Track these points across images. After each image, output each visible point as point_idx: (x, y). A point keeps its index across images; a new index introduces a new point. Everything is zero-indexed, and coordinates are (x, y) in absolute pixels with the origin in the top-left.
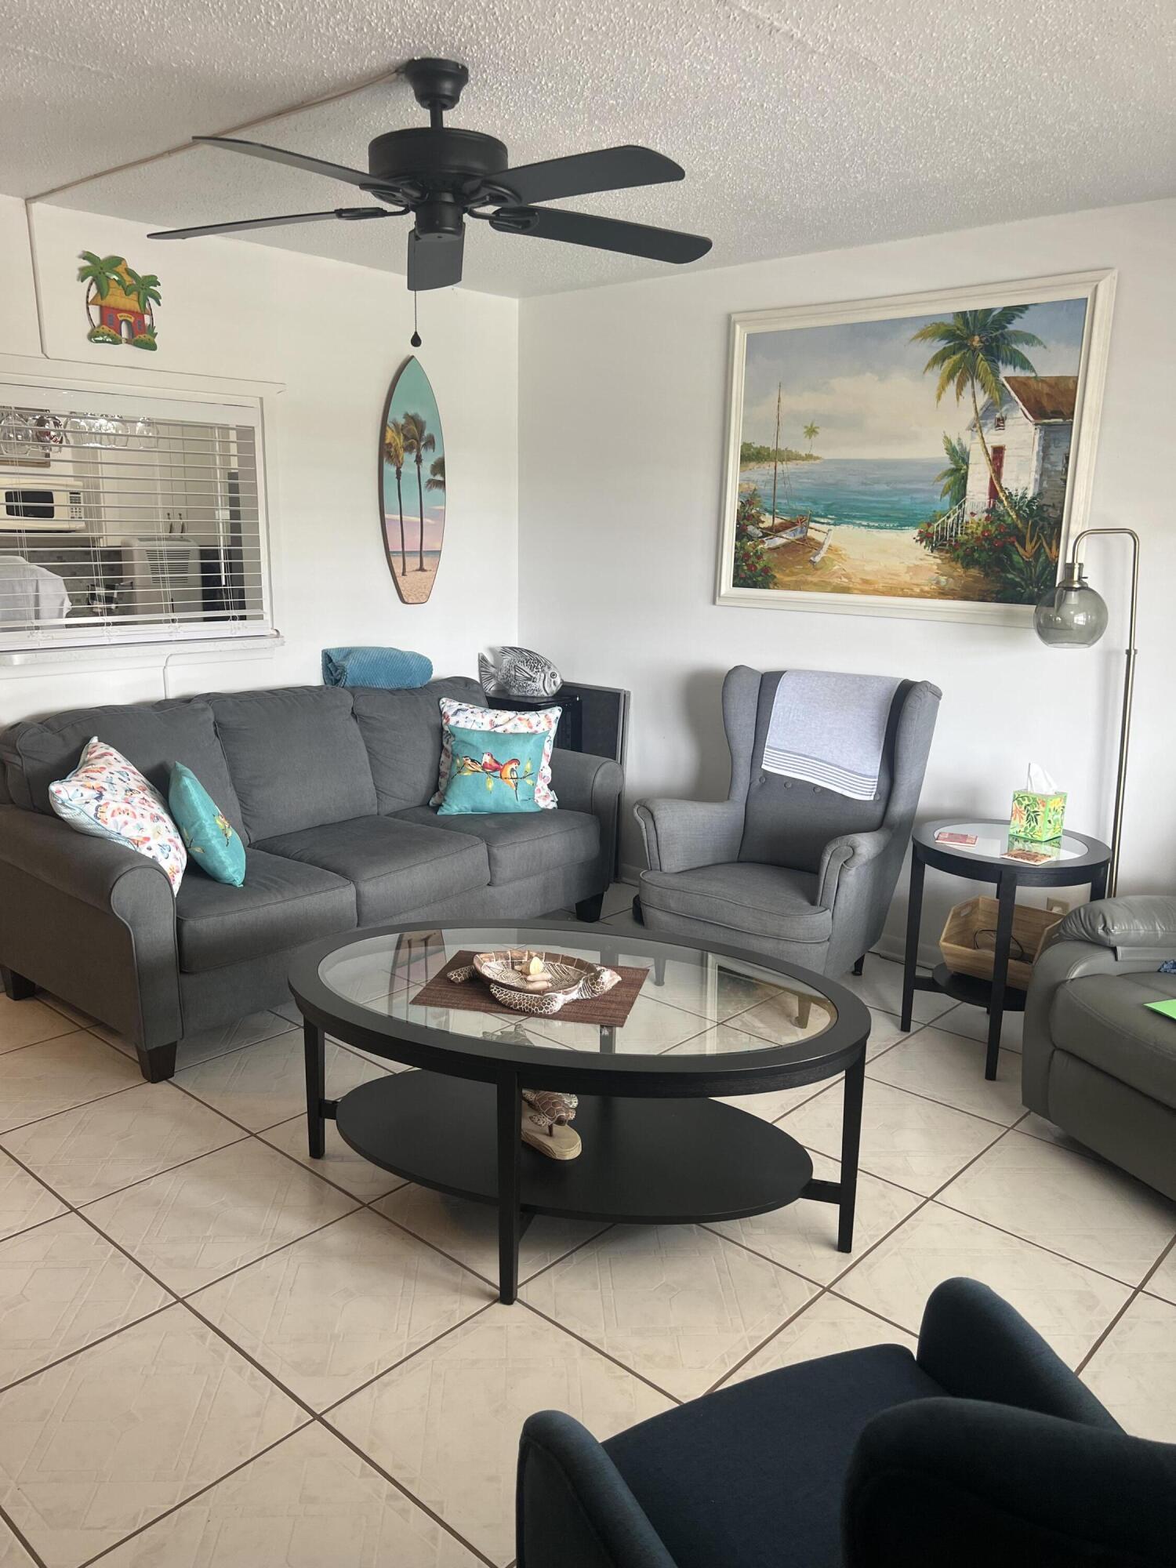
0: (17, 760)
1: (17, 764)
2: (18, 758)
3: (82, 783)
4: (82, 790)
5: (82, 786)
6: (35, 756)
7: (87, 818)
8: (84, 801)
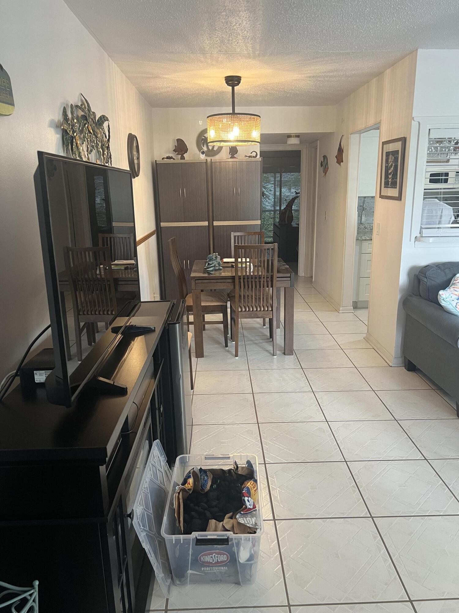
0: (425, 280)
1: (425, 282)
2: (426, 279)
3: (452, 292)
4: (452, 295)
5: (452, 293)
6: (432, 279)
7: (452, 307)
8: (452, 300)
